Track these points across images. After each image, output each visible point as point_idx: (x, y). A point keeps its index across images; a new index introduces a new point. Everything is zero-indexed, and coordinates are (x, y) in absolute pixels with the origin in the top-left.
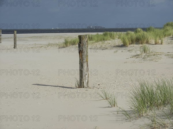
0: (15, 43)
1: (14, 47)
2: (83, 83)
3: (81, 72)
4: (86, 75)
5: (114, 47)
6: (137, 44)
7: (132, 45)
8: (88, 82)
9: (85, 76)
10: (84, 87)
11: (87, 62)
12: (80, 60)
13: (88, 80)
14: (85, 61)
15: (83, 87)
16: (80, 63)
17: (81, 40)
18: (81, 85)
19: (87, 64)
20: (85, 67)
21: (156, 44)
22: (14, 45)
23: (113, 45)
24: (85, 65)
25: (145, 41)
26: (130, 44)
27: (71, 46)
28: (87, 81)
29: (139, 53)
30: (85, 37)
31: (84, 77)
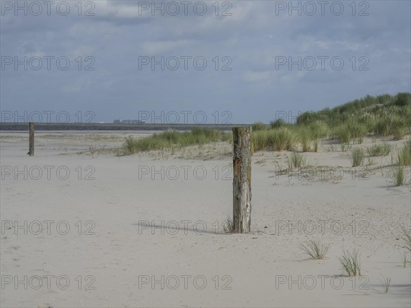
0: (31, 146)
1: (29, 153)
2: (241, 223)
3: (237, 200)
4: (247, 206)
6: (269, 151)
7: (260, 153)
8: (250, 221)
9: (245, 210)
10: (241, 232)
11: (249, 180)
12: (235, 176)
13: (250, 218)
14: (245, 178)
15: (240, 231)
16: (235, 183)
17: (238, 136)
18: (235, 226)
19: (250, 185)
20: (246, 192)
21: (305, 150)
24: (245, 186)
25: (285, 145)
26: (255, 151)
28: (248, 219)
30: (246, 131)
31: (243, 213)
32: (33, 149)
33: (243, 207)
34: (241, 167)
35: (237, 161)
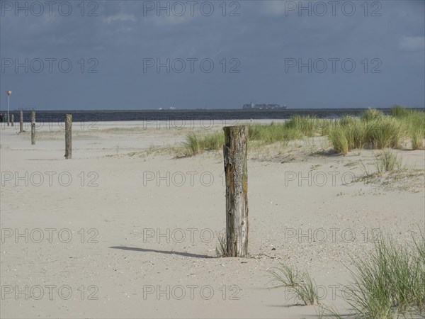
0: (68, 146)
1: (66, 156)
2: (236, 244)
3: (230, 217)
4: (242, 224)
5: (312, 155)
6: (368, 148)
7: (356, 151)
8: (247, 241)
9: (240, 228)
10: (236, 256)
11: (245, 192)
12: (228, 187)
13: (247, 238)
14: (240, 189)
15: (234, 254)
16: (227, 195)
17: (230, 138)
18: (229, 249)
19: (246, 198)
20: (241, 205)
21: (415, 148)
22: (67, 151)
23: (308, 151)
24: (239, 200)
25: (388, 142)
27: (206, 153)
28: (244, 239)
29: (372, 170)
30: (240, 131)
31: (237, 231)
32: (71, 150)
33: (236, 224)
34: (234, 176)
35: (229, 168)
